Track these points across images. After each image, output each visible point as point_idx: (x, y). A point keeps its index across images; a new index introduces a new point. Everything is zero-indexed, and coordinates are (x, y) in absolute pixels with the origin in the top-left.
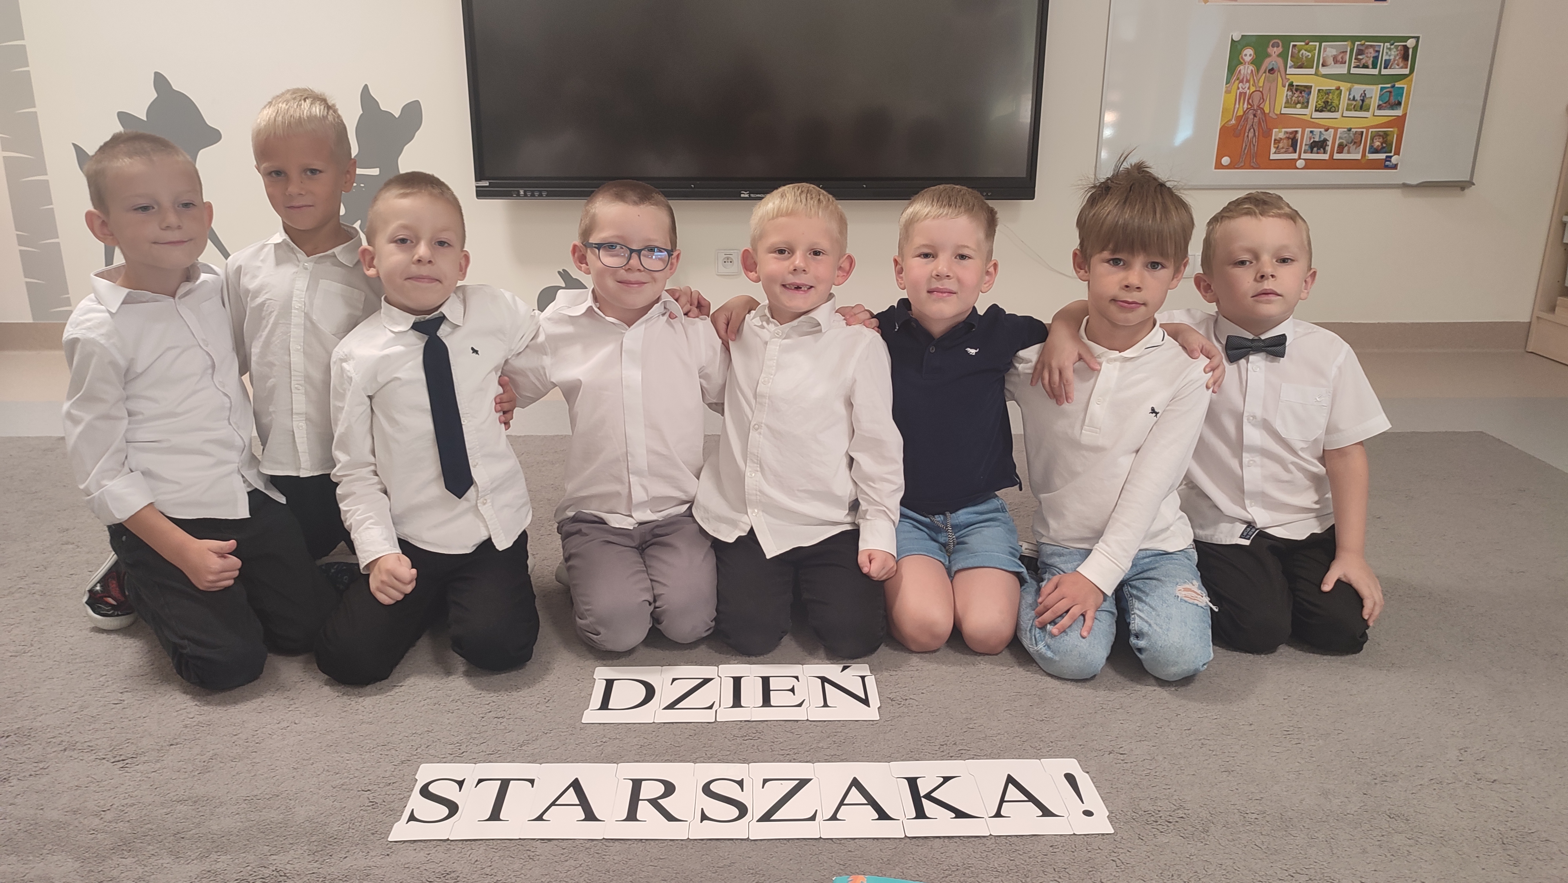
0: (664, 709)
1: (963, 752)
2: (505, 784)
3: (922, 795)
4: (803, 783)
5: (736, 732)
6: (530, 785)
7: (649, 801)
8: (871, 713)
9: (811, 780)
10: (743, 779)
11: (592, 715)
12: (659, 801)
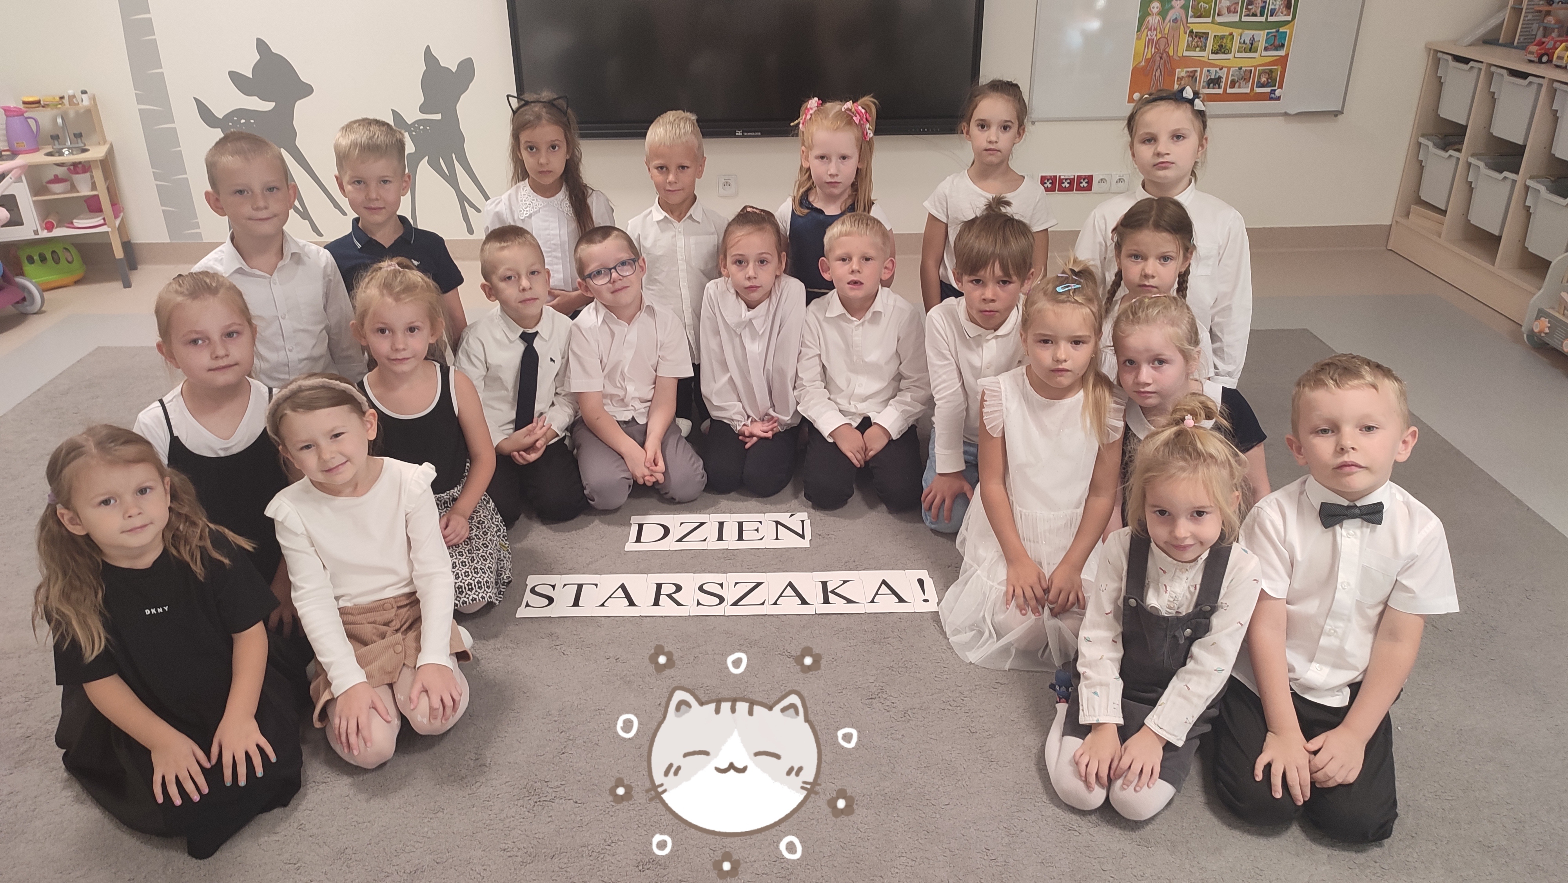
0: (677, 541)
1: (858, 566)
2: (580, 587)
3: (828, 591)
4: (758, 584)
5: (720, 555)
6: (595, 586)
7: (667, 595)
8: (805, 543)
9: (762, 583)
10: (723, 583)
11: (631, 546)
12: (673, 595)
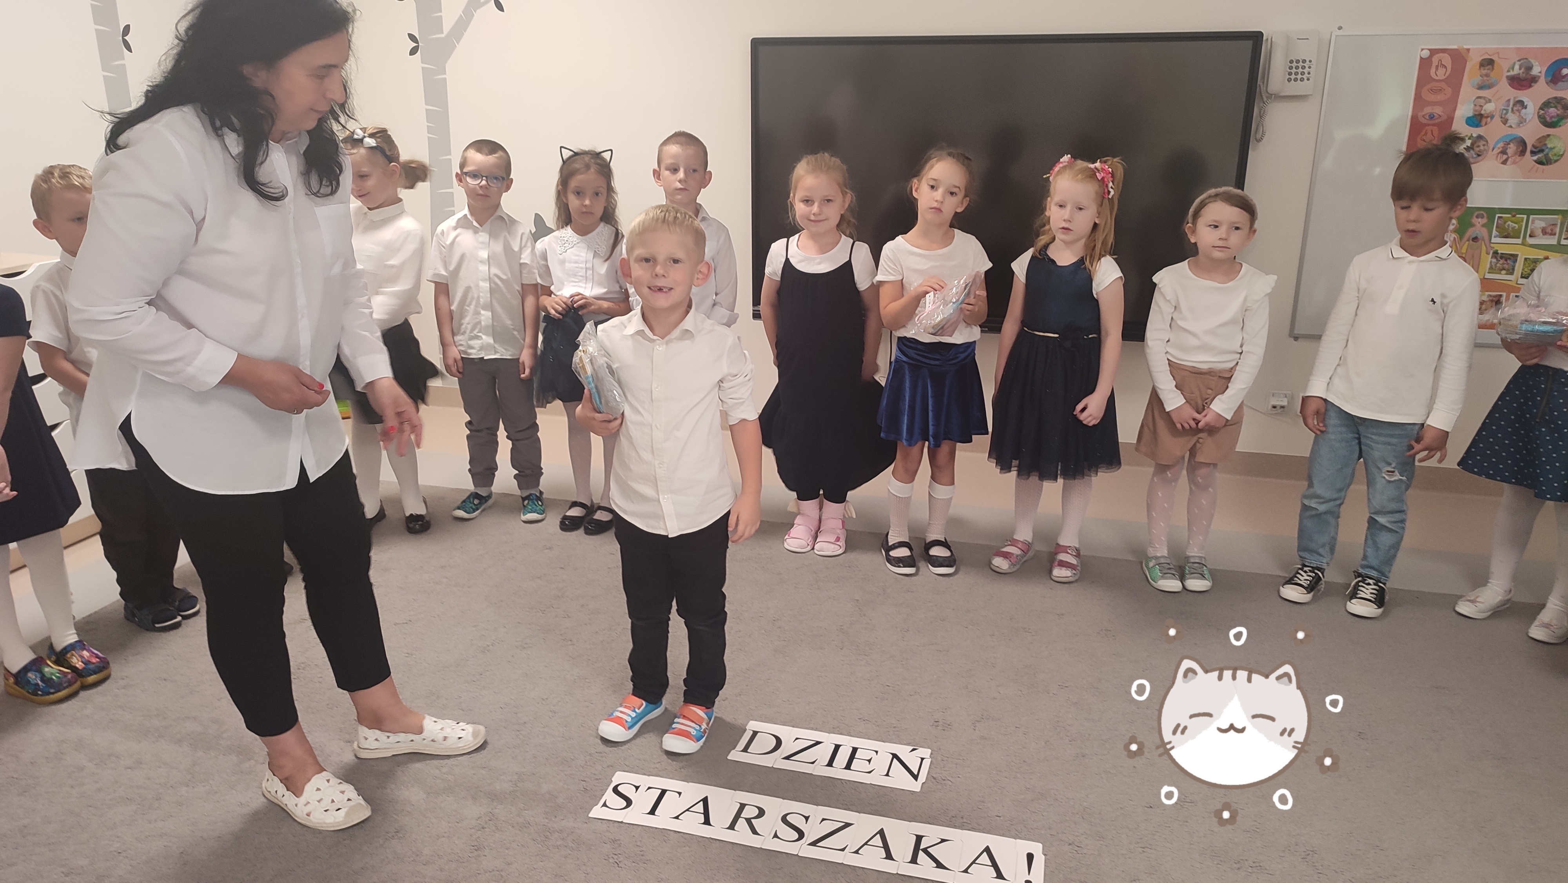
0: (784, 758)
1: (965, 824)
2: (663, 792)
3: (921, 848)
4: (847, 825)
5: (821, 784)
6: (678, 795)
7: (746, 819)
8: (915, 786)
9: (852, 824)
10: (809, 816)
11: (736, 755)
12: (752, 820)
